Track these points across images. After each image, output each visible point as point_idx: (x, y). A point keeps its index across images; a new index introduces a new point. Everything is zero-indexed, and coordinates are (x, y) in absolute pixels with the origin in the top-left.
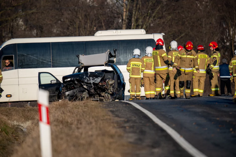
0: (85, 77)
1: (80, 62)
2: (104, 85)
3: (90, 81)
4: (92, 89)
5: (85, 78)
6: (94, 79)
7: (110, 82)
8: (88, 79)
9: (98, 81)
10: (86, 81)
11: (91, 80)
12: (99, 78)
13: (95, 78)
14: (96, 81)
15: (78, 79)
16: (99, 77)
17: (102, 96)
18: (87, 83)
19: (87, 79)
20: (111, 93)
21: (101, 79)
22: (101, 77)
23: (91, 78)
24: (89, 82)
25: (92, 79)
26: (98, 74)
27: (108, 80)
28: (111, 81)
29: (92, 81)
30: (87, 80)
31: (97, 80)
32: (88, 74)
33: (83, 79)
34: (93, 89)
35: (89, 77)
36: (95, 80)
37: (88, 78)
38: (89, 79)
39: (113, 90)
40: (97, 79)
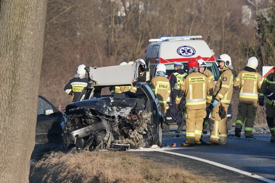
0: (104, 106)
1: (91, 79)
2: (136, 120)
3: (113, 113)
4: (116, 126)
5: (106, 108)
6: (120, 109)
7: (144, 115)
8: (110, 110)
9: (125, 113)
10: (106, 113)
11: (116, 111)
12: (127, 108)
13: (120, 108)
14: (122, 113)
15: (93, 109)
16: (128, 106)
17: (130, 138)
18: (108, 116)
19: (109, 109)
20: (144, 133)
21: (131, 110)
22: (131, 106)
23: (115, 108)
24: (112, 115)
25: (116, 110)
26: (126, 102)
27: (141, 111)
28: (147, 114)
29: (116, 114)
30: (109, 111)
31: (124, 112)
32: (110, 102)
33: (102, 110)
34: (118, 127)
35: (111, 106)
36: (120, 112)
37: (110, 108)
38: (112, 109)
39: (148, 128)
40: (124, 109)
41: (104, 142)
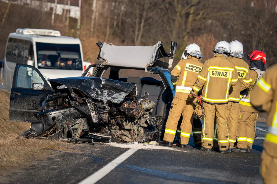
0: (92, 87)
1: (101, 56)
2: (132, 109)
3: (102, 97)
4: (106, 113)
5: (94, 89)
6: (112, 94)
7: (145, 104)
8: (100, 92)
9: (118, 99)
10: (93, 95)
11: (106, 95)
12: (121, 93)
13: (113, 92)
14: (114, 98)
15: (77, 88)
16: (123, 91)
17: (125, 130)
18: (95, 99)
19: (97, 92)
20: (145, 125)
21: (126, 96)
22: (126, 92)
23: (106, 91)
24: (100, 99)
25: (108, 94)
26: (121, 86)
27: (142, 100)
28: (148, 104)
29: (106, 98)
30: (97, 93)
31: (116, 97)
32: (101, 83)
33: (87, 91)
34: (108, 114)
35: (102, 89)
36: (112, 96)
37: (99, 90)
38: (102, 92)
39: (149, 121)
40: (117, 94)
41: (69, 129)
